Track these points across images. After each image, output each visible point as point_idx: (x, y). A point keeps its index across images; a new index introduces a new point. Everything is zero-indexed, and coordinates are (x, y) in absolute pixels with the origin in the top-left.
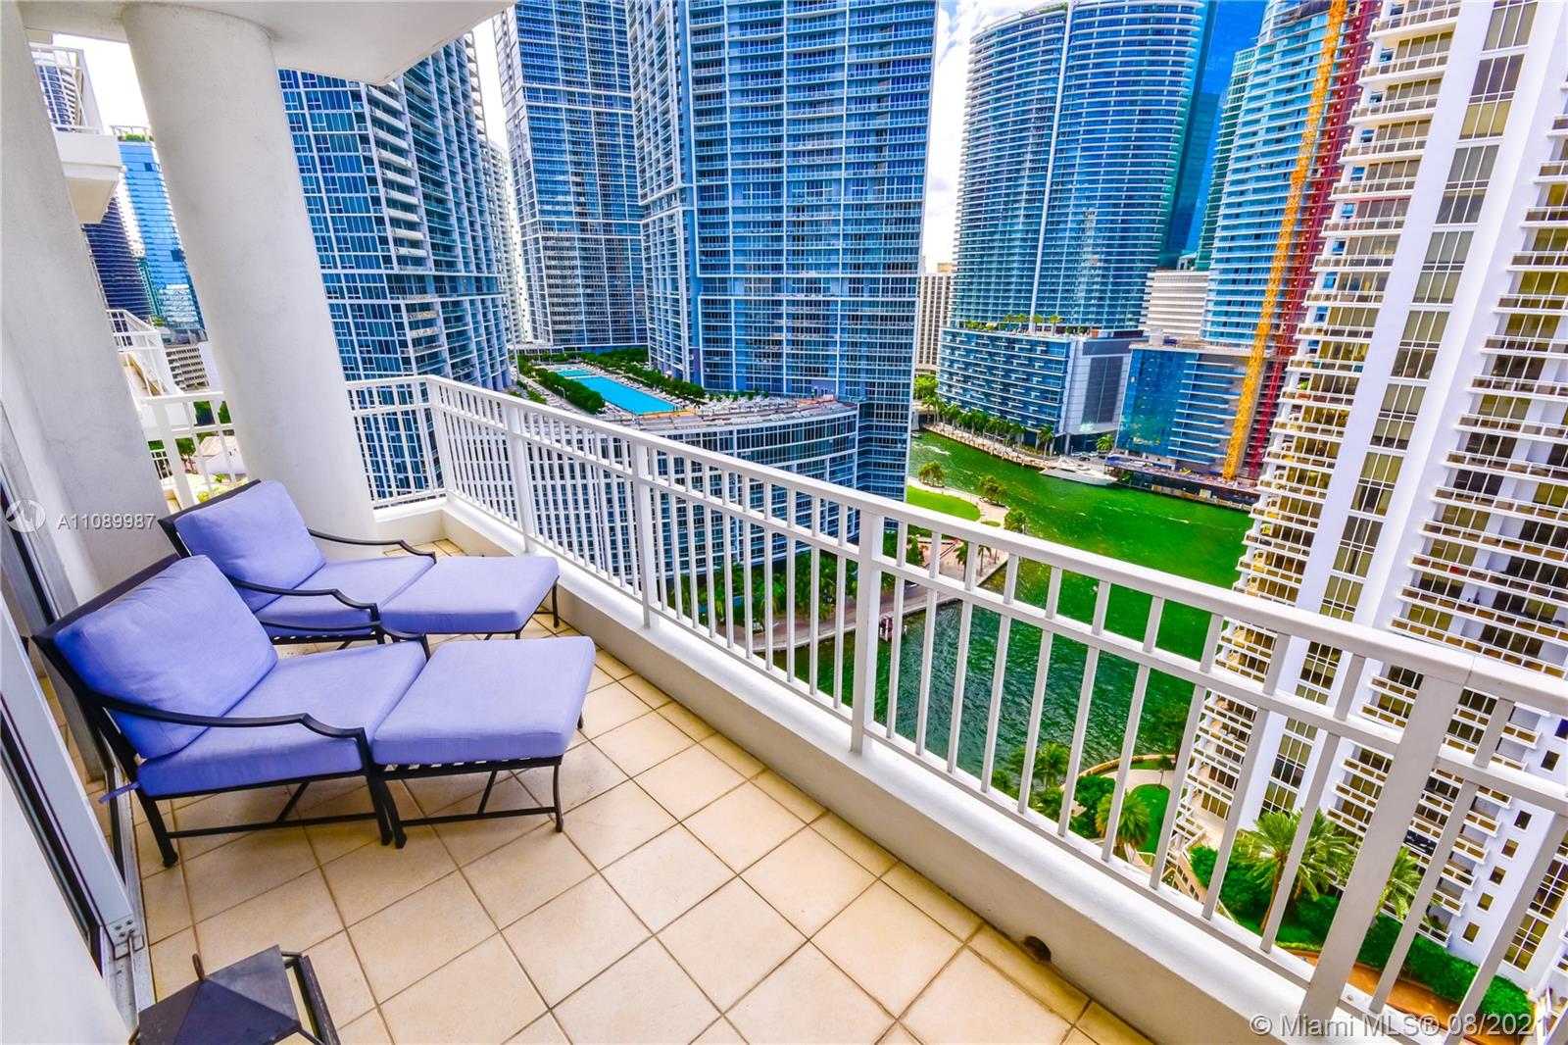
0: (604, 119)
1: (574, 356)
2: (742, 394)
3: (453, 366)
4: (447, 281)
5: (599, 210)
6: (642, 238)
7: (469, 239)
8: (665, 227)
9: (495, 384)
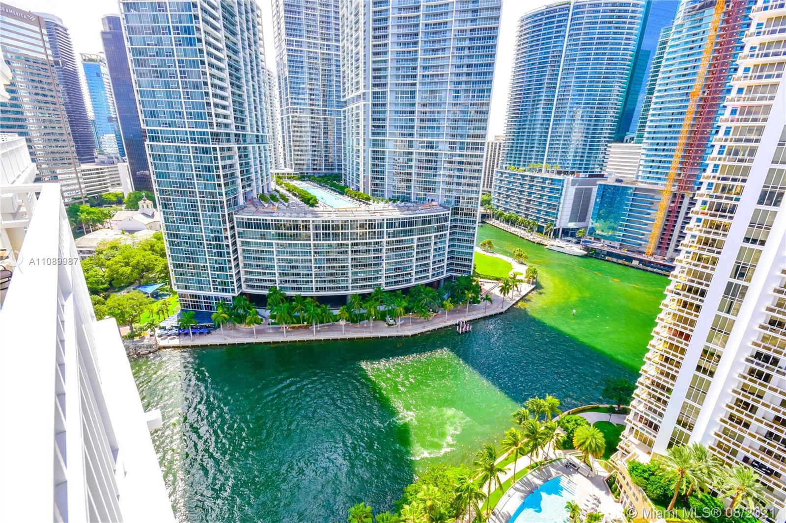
1: (304, 177)
2: (390, 200)
3: (242, 180)
4: (241, 136)
5: (321, 103)
6: (342, 118)
7: (253, 115)
8: (354, 112)
9: (263, 190)
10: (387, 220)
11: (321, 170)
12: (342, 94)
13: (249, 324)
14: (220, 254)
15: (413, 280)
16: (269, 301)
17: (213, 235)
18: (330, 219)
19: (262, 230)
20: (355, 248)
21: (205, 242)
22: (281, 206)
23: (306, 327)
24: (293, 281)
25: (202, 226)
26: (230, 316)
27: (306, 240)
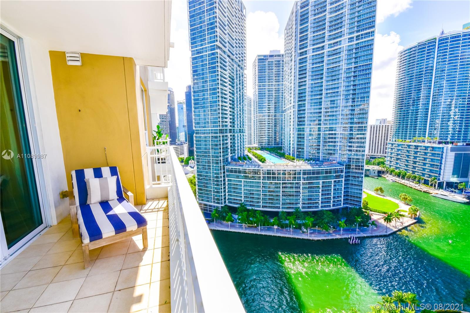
0: (277, 89)
1: (263, 149)
2: (306, 160)
3: (231, 150)
4: (232, 130)
5: (273, 111)
6: (283, 118)
7: (239, 120)
8: (289, 115)
9: (241, 155)
10: (303, 170)
11: (272, 145)
12: (284, 106)
13: (228, 221)
14: (218, 185)
15: (320, 207)
16: (238, 210)
17: (215, 175)
18: (271, 169)
19: (238, 174)
20: (284, 185)
21: (212, 179)
22: (248, 162)
23: (256, 227)
24: (251, 201)
25: (211, 171)
26: (220, 216)
27: (259, 180)
